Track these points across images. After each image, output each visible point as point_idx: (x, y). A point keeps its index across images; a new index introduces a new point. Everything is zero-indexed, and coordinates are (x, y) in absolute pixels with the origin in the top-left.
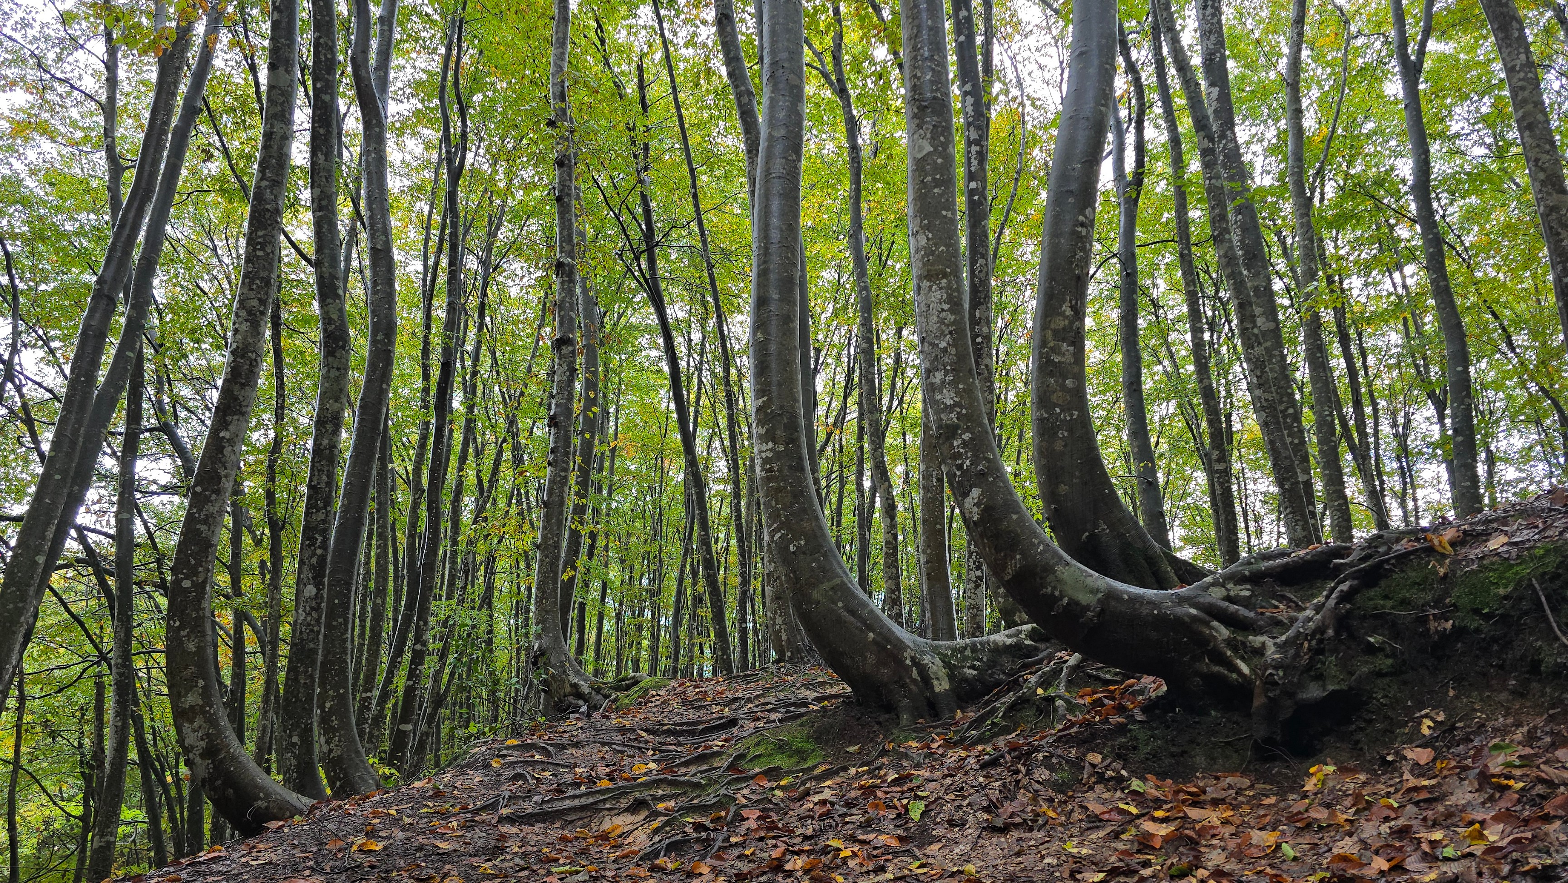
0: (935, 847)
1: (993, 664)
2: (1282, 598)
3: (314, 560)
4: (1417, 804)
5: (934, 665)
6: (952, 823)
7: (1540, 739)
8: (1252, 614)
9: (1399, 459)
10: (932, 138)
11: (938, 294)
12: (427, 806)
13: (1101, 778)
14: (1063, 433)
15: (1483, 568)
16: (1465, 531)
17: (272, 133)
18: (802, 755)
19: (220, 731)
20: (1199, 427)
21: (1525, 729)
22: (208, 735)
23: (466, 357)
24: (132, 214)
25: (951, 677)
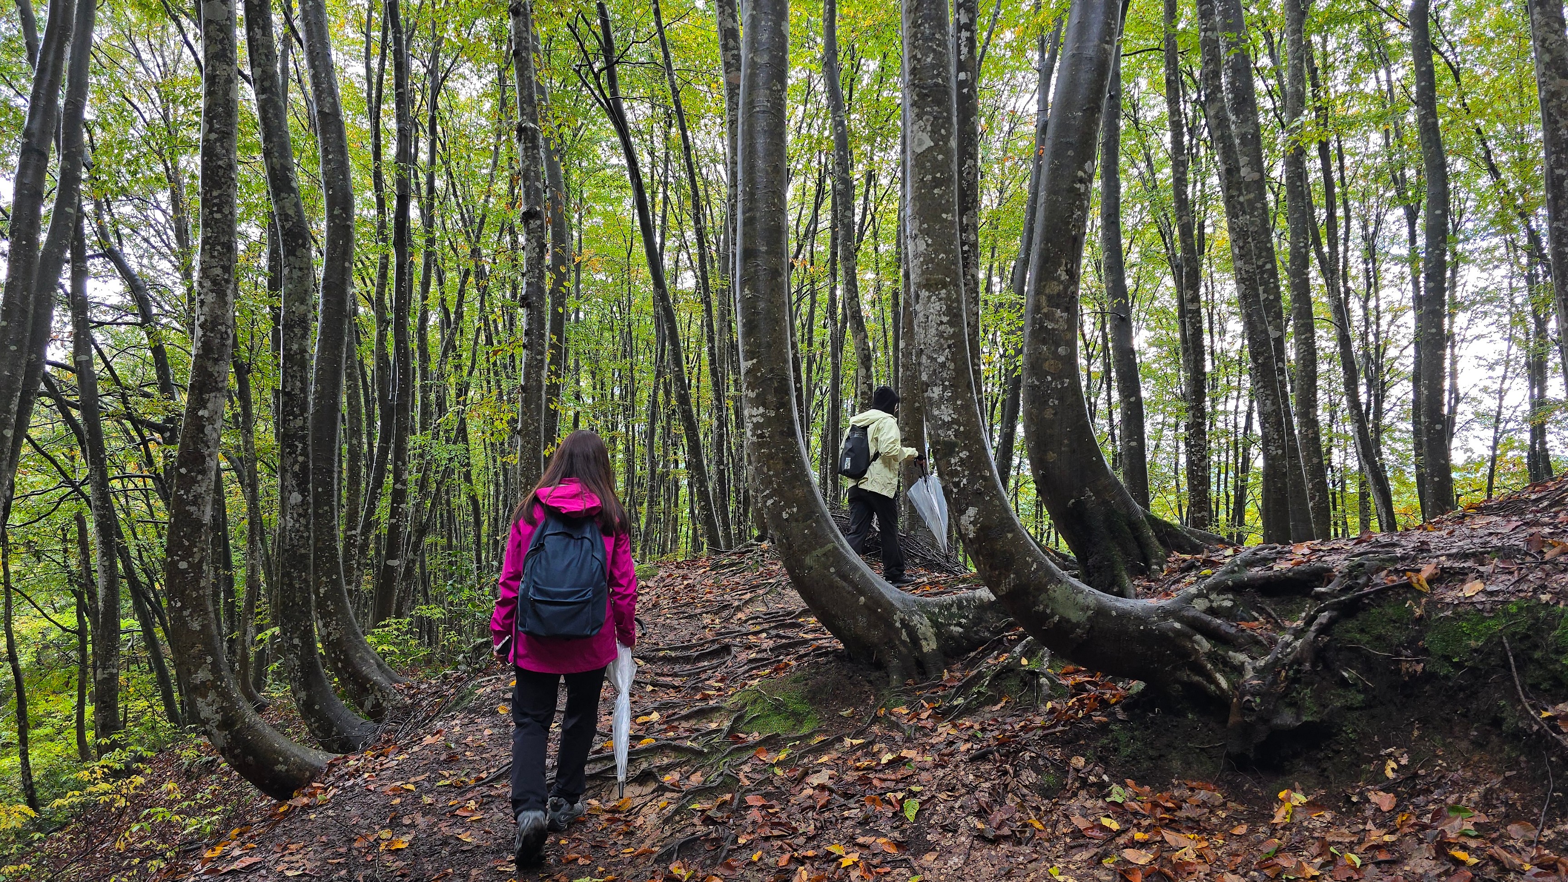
0: (929, 858)
1: (978, 620)
2: (1261, 611)
3: (296, 468)
4: (1378, 864)
5: (923, 626)
6: (945, 829)
7: (1495, 807)
8: (1233, 631)
9: (1365, 262)
10: (932, 131)
11: (937, 306)
12: (444, 777)
13: (1084, 783)
14: (1053, 402)
15: (1458, 616)
16: (1443, 569)
17: (214, 77)
18: (798, 718)
19: (233, 703)
20: (1171, 234)
21: (1482, 789)
22: (222, 708)
23: (420, 174)
24: (51, 58)
25: (938, 635)
